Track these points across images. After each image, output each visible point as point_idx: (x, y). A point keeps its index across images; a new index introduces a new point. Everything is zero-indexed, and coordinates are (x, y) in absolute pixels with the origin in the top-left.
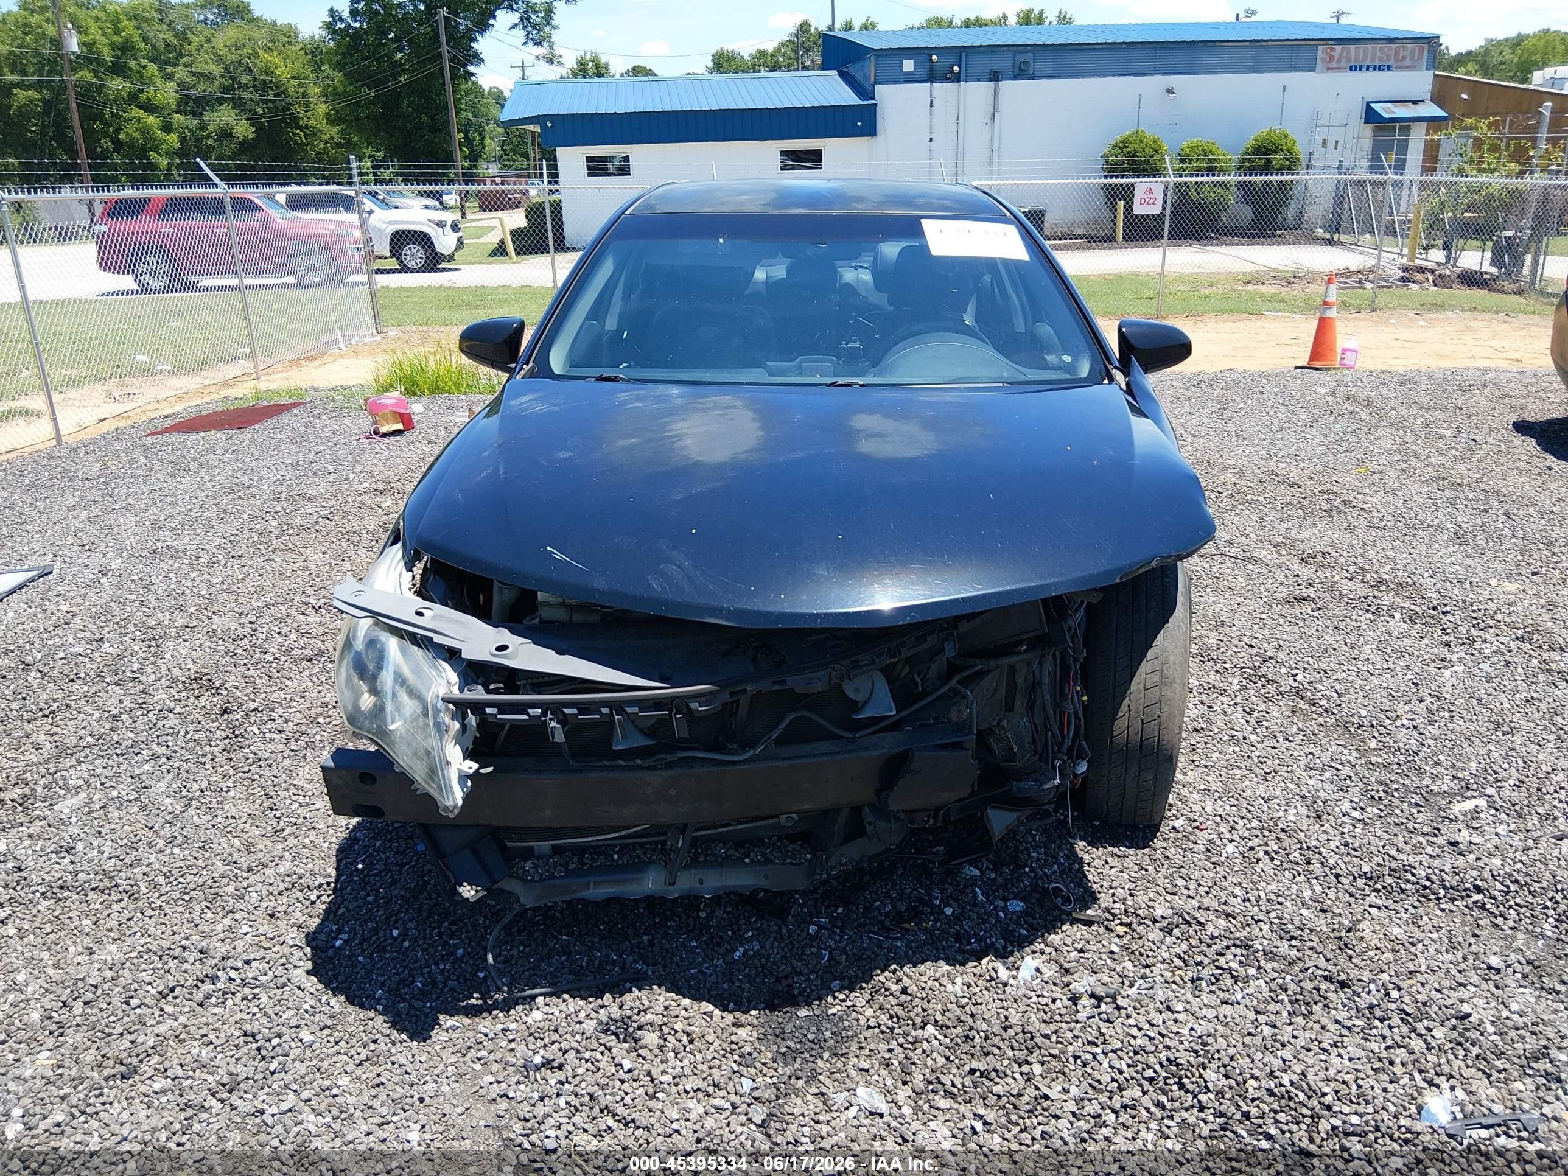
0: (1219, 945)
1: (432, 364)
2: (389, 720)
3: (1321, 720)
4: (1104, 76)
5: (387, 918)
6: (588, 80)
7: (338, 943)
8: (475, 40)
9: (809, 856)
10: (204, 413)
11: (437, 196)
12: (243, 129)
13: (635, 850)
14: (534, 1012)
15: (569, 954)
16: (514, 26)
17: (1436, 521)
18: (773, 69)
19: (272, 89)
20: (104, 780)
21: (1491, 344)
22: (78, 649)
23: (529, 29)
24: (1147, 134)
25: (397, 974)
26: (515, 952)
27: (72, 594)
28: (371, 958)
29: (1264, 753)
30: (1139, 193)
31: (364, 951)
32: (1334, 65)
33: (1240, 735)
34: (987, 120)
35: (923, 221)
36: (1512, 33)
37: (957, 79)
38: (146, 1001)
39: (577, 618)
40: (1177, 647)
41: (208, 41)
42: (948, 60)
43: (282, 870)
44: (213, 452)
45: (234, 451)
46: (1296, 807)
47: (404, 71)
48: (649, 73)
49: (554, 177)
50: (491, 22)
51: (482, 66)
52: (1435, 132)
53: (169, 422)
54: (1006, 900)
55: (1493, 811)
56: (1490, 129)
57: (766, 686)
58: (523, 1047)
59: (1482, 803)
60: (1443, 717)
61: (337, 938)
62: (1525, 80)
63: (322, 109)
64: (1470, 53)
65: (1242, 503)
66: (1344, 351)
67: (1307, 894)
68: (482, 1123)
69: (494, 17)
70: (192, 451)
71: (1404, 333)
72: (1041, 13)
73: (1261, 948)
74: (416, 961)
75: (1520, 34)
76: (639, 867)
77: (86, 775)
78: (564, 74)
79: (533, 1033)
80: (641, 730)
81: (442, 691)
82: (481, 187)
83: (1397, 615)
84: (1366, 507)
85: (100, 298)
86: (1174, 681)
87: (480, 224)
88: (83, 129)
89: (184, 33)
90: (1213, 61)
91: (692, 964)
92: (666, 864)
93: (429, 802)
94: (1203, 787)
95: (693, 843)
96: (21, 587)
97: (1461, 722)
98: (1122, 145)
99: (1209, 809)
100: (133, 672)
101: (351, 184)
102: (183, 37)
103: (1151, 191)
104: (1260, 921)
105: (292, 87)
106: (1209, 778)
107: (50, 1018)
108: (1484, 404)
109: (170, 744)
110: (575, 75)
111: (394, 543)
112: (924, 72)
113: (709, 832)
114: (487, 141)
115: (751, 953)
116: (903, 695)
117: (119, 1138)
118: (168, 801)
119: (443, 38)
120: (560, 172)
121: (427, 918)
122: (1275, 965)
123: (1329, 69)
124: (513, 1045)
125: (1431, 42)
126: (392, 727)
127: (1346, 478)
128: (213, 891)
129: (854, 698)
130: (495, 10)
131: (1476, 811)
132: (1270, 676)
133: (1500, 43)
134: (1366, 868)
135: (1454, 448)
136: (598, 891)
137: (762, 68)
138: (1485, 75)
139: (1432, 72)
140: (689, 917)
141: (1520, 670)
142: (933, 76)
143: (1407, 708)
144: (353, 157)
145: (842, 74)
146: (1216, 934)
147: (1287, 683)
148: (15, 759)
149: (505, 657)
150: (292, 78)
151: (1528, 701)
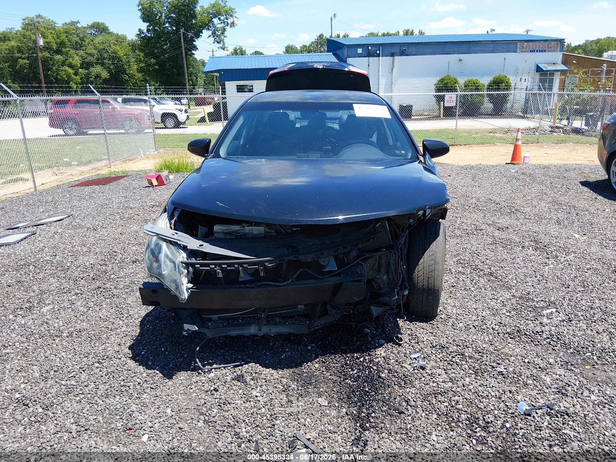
0: (454, 354)
1: (177, 161)
2: (163, 270)
3: (499, 283)
4: (435, 54)
5: (160, 345)
6: (238, 56)
7: (143, 353)
8: (195, 41)
9: (308, 322)
10: (90, 179)
11: (179, 100)
12: (105, 74)
13: (247, 319)
14: (211, 374)
15: (224, 356)
16: (210, 36)
17: (550, 216)
18: (309, 52)
19: (116, 59)
20: (58, 301)
21: (583, 155)
22: (48, 258)
23: (215, 37)
24: (452, 77)
25: (164, 362)
26: (205, 355)
27: (44, 240)
28: (154, 358)
29: (476, 294)
30: (446, 98)
31: (152, 355)
32: (524, 50)
33: (468, 288)
34: (390, 71)
35: (354, 105)
36: (595, 38)
37: (378, 56)
38: (75, 370)
39: (227, 237)
40: (440, 251)
41: (92, 41)
42: (375, 49)
43: (123, 330)
44: (95, 193)
45: (102, 193)
46: (486, 311)
47: (167, 53)
48: (261, 54)
49: (224, 92)
50: (201, 34)
51: (197, 51)
52: (563, 75)
53: (77, 183)
54: (378, 340)
55: (558, 313)
56: (583, 74)
57: (292, 258)
58: (207, 384)
59: (554, 310)
60: (544, 282)
61: (142, 351)
62: (601, 56)
63: (135, 67)
64: (579, 46)
65: (478, 210)
66: (525, 157)
67: (487, 339)
68: (193, 408)
69: (202, 33)
70: (87, 192)
71: (550, 151)
72: (412, 31)
73: (467, 355)
74: (170, 358)
75: (598, 39)
76: (248, 324)
77: (52, 300)
78: (229, 54)
79: (211, 380)
80: (249, 274)
81: (181, 260)
82: (196, 96)
83: (531, 248)
84: (524, 211)
85: (50, 137)
86: (439, 263)
87: (196, 110)
88: (44, 74)
89: (83, 38)
90: (477, 48)
91: (267, 360)
92: (258, 324)
93: (176, 298)
94: (453, 305)
95: (267, 317)
96: (25, 238)
97: (550, 284)
98: (442, 81)
99: (454, 312)
100: (68, 266)
101: (147, 95)
102: (82, 39)
103: (451, 98)
104: (469, 347)
105: (124, 59)
106: (456, 302)
107: (42, 376)
108: (574, 175)
109: (82, 289)
110: (233, 54)
111: (165, 212)
112: (366, 53)
113: (273, 313)
114: (199, 79)
115: (288, 356)
116: (340, 263)
117: (67, 412)
118: (82, 308)
119: (182, 41)
120: (227, 90)
121: (174, 345)
122: (472, 360)
123: (522, 51)
124: (204, 384)
125: (561, 41)
126: (164, 273)
127: (518, 201)
128: (99, 336)
129: (322, 264)
130: (202, 30)
131: (552, 313)
132: (481, 268)
133: (592, 42)
134: (508, 331)
135: (560, 191)
136: (234, 333)
137: (304, 52)
138: (585, 54)
139: (562, 52)
140: (266, 345)
141: (574, 267)
142: (369, 54)
143: (531, 279)
144: (148, 84)
145: (334, 54)
146: (452, 351)
147: (487, 271)
148: (26, 295)
149: (202, 248)
150: (124, 55)
151: (575, 277)
